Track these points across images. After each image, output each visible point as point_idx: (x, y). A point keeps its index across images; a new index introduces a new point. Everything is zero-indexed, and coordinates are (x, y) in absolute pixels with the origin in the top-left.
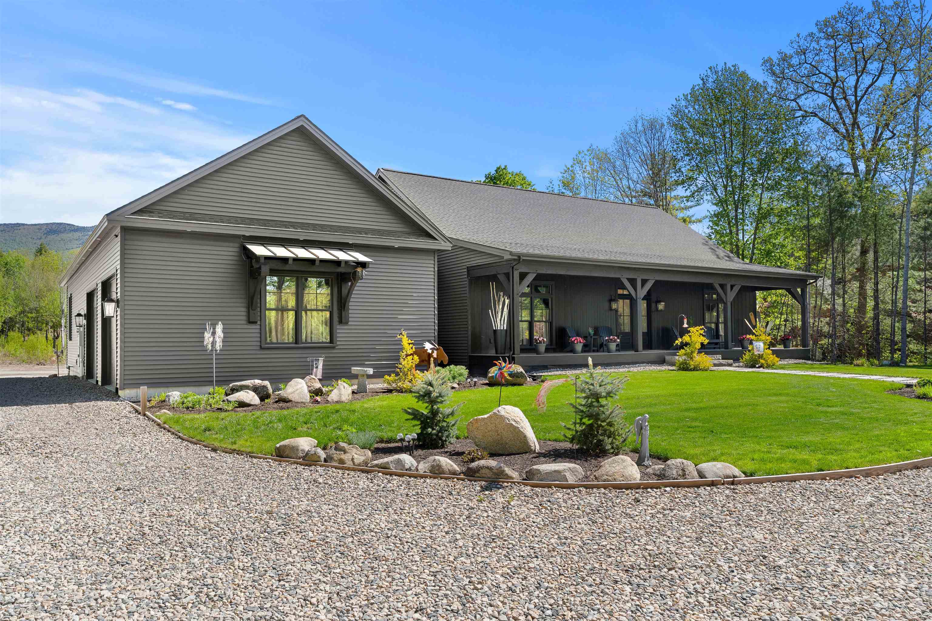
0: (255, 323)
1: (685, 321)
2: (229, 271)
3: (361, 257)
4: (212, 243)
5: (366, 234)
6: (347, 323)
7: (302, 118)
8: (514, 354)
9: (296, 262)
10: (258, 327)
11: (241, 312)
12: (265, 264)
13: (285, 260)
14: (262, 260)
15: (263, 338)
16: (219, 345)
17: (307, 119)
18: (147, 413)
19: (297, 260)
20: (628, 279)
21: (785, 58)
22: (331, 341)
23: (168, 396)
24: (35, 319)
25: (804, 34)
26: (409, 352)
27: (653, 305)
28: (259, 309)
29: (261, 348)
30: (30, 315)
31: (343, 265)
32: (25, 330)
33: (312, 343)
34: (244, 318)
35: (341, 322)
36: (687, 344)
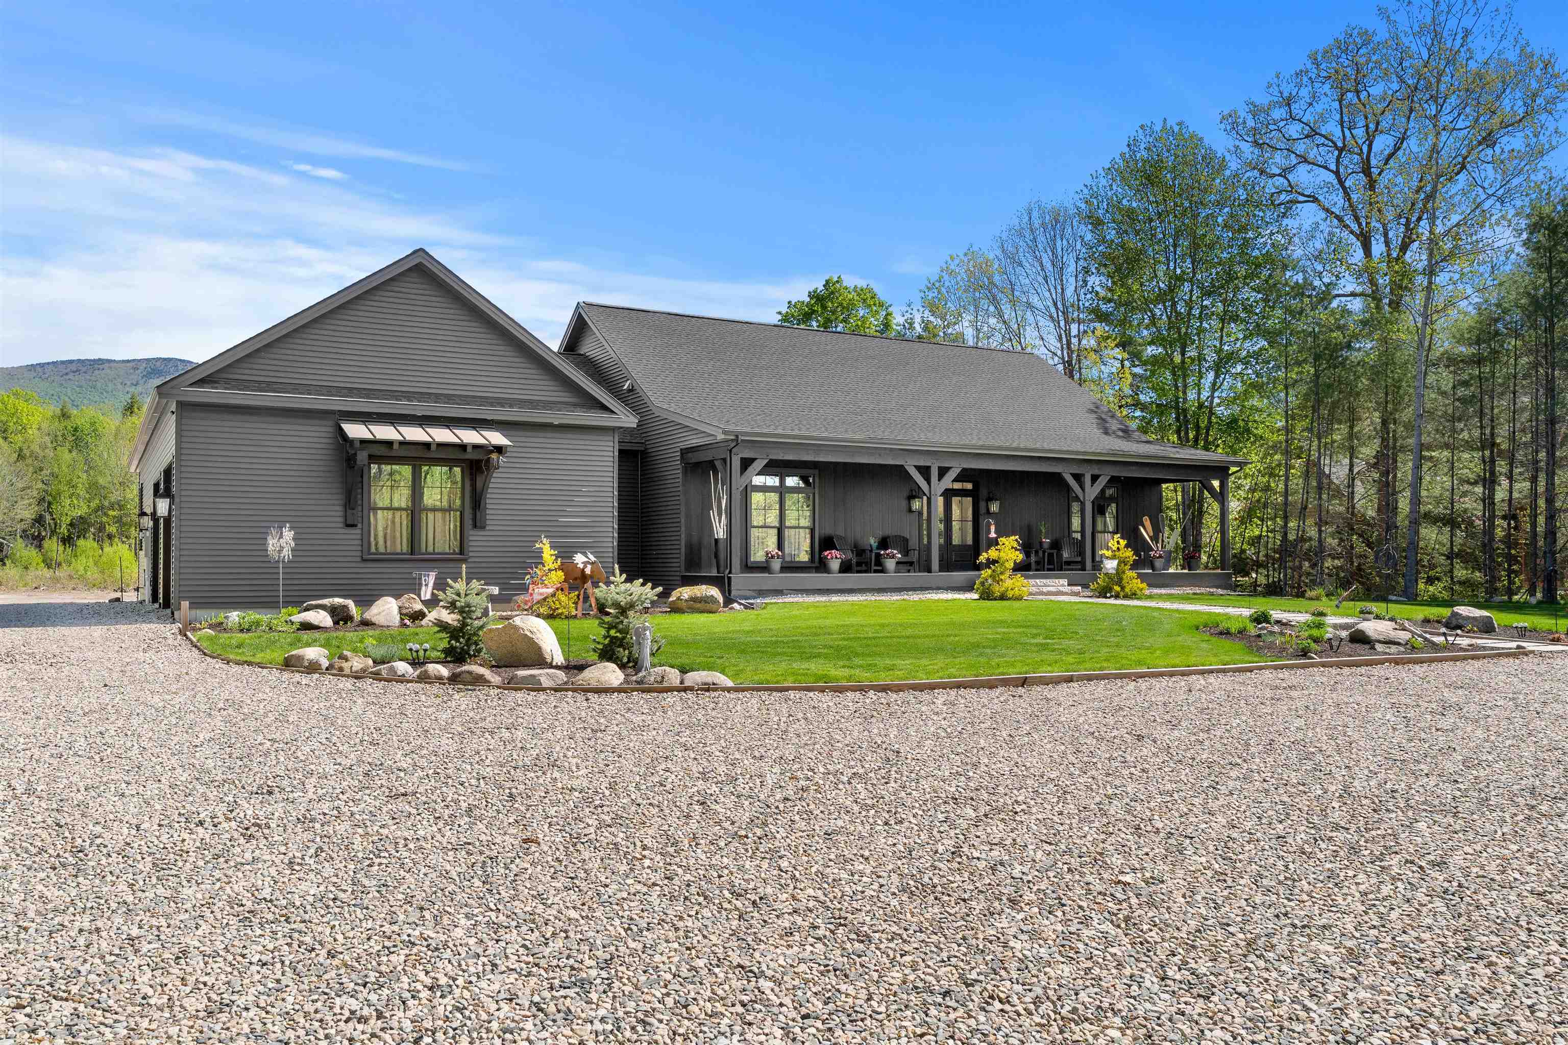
0: (353, 526)
1: (993, 528)
2: (324, 457)
3: (496, 438)
4: (300, 421)
5: (511, 406)
6: (483, 528)
7: (420, 253)
8: (730, 572)
9: (404, 447)
10: (359, 531)
11: (336, 512)
12: (362, 449)
13: (389, 443)
14: (357, 445)
15: (365, 545)
16: (287, 553)
17: (427, 253)
18: (188, 633)
19: (404, 443)
20: (918, 468)
21: (1255, 110)
22: (461, 552)
23: (226, 617)
24: (119, 520)
25: (1288, 72)
26: (552, 566)
27: (982, 505)
28: (360, 508)
29: (364, 560)
30: (111, 513)
31: (469, 449)
32: (103, 536)
33: (434, 553)
34: (341, 519)
35: (475, 526)
36: (995, 562)
